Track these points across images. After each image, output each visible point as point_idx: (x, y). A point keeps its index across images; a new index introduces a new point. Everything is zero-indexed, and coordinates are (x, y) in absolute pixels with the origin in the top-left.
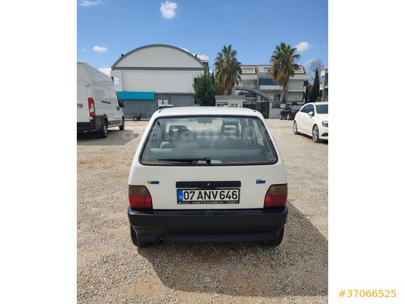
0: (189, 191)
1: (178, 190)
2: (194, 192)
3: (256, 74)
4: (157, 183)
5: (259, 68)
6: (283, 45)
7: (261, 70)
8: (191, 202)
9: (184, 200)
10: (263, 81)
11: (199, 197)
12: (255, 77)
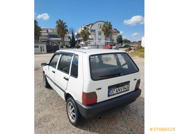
0: (113, 90)
1: (108, 90)
2: (115, 90)
3: (47, 32)
4: (100, 89)
5: (49, 30)
6: (60, 21)
7: (49, 31)
8: (113, 95)
9: (111, 94)
10: (51, 36)
11: (116, 92)
12: (47, 34)
